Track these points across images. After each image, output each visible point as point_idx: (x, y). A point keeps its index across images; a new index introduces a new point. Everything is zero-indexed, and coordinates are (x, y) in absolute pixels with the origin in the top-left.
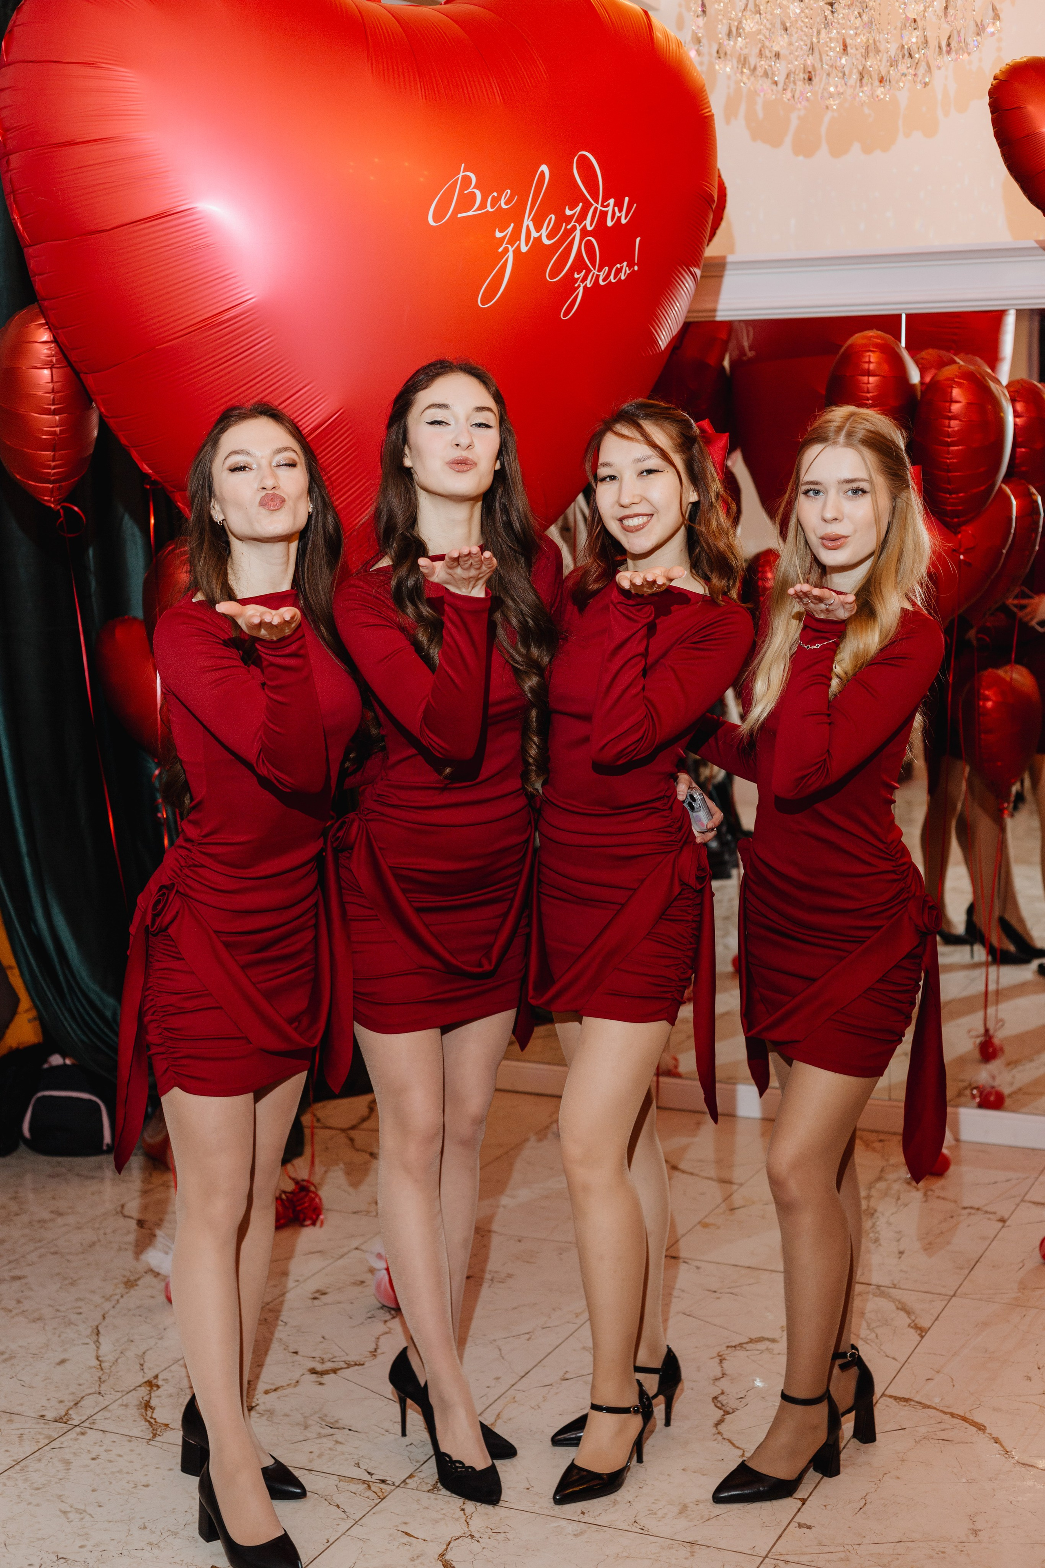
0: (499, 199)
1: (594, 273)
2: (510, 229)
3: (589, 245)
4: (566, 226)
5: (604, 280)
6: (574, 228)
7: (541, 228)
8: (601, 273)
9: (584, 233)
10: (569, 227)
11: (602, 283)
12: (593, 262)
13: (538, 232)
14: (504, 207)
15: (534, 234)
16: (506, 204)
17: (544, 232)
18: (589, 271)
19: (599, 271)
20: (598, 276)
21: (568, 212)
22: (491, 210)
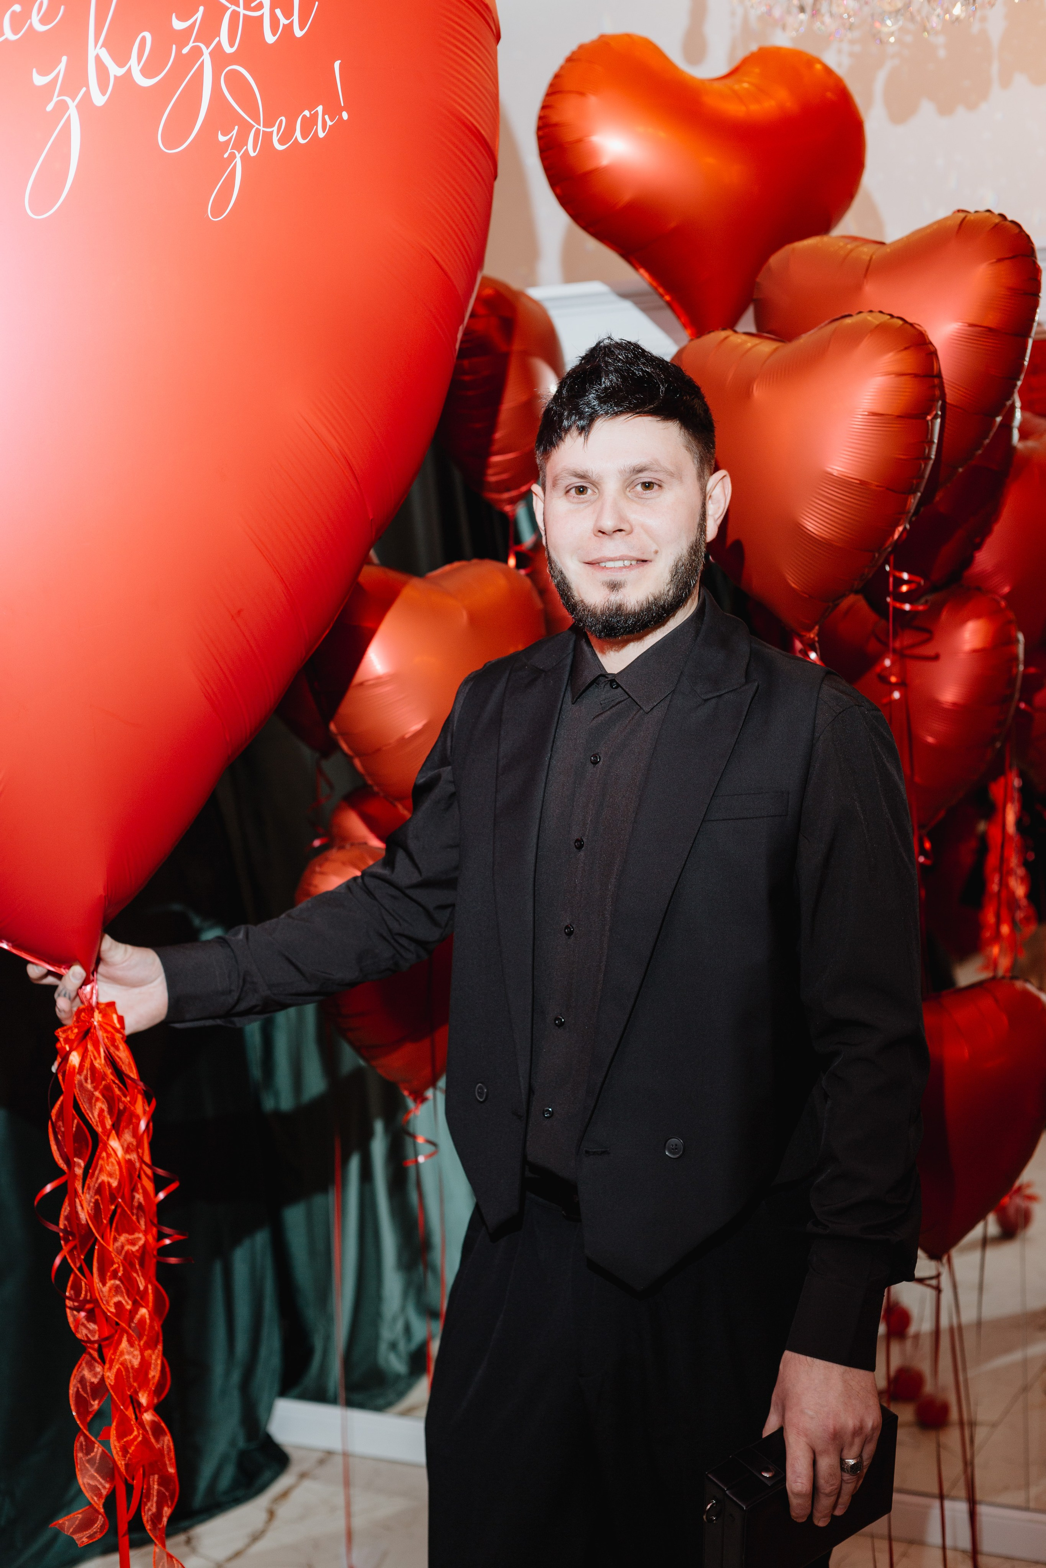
0: (26, 14)
1: (258, 131)
2: (62, 66)
3: (234, 80)
4: (179, 51)
5: (282, 141)
6: (196, 53)
7: (129, 58)
8: (275, 129)
9: (218, 56)
10: (185, 51)
11: (279, 147)
12: (253, 113)
13: (121, 64)
14: (40, 28)
15: (115, 71)
16: (43, 21)
17: (135, 66)
18: (245, 128)
19: (269, 123)
20: (268, 136)
21: (178, 25)
22: (13, 37)
